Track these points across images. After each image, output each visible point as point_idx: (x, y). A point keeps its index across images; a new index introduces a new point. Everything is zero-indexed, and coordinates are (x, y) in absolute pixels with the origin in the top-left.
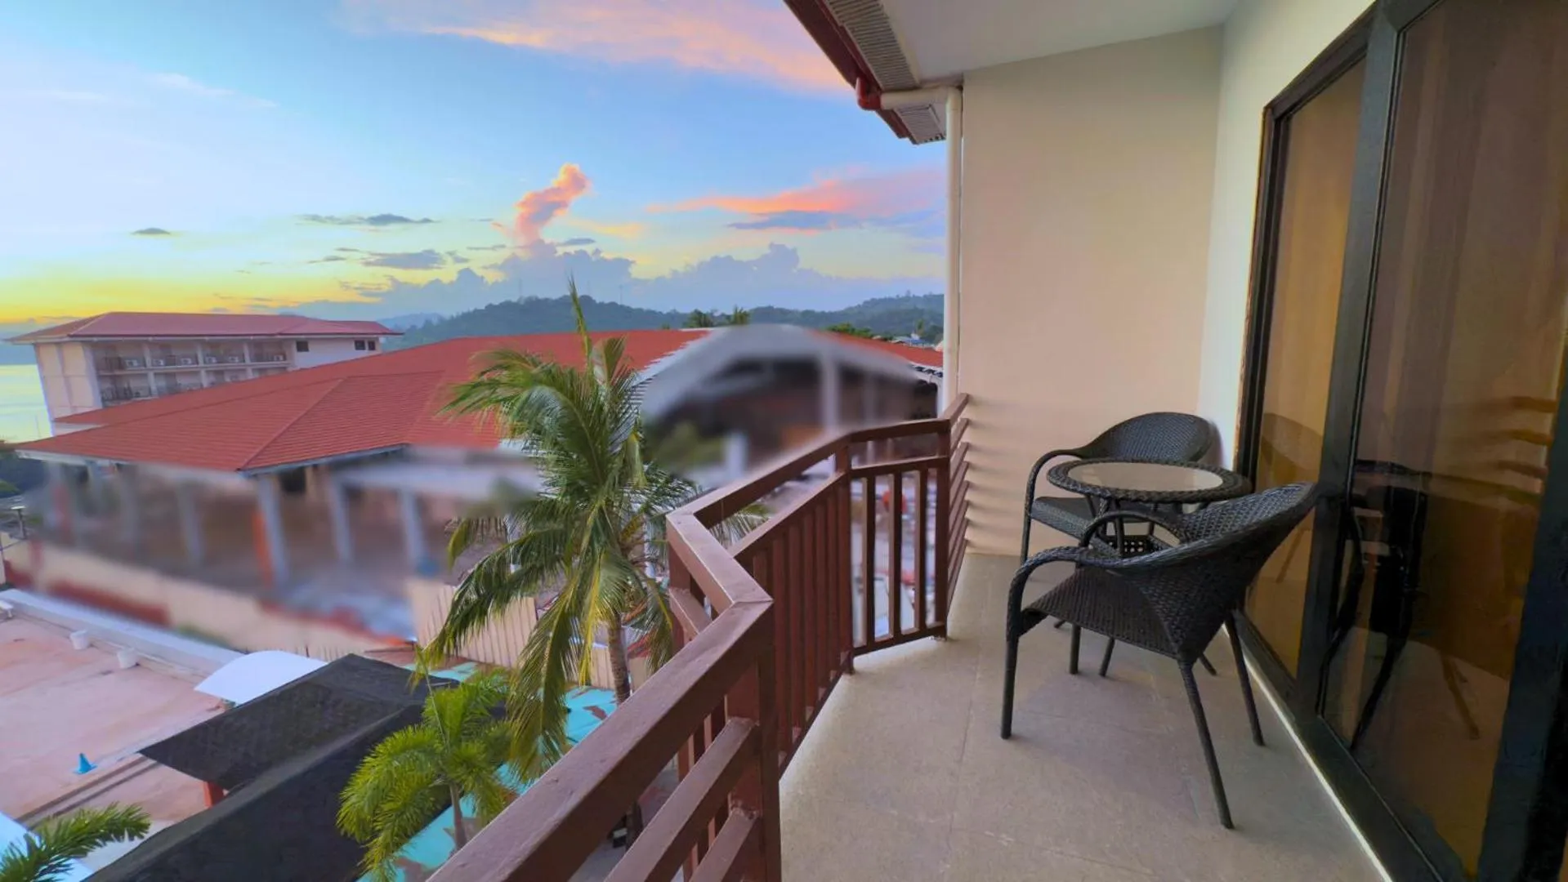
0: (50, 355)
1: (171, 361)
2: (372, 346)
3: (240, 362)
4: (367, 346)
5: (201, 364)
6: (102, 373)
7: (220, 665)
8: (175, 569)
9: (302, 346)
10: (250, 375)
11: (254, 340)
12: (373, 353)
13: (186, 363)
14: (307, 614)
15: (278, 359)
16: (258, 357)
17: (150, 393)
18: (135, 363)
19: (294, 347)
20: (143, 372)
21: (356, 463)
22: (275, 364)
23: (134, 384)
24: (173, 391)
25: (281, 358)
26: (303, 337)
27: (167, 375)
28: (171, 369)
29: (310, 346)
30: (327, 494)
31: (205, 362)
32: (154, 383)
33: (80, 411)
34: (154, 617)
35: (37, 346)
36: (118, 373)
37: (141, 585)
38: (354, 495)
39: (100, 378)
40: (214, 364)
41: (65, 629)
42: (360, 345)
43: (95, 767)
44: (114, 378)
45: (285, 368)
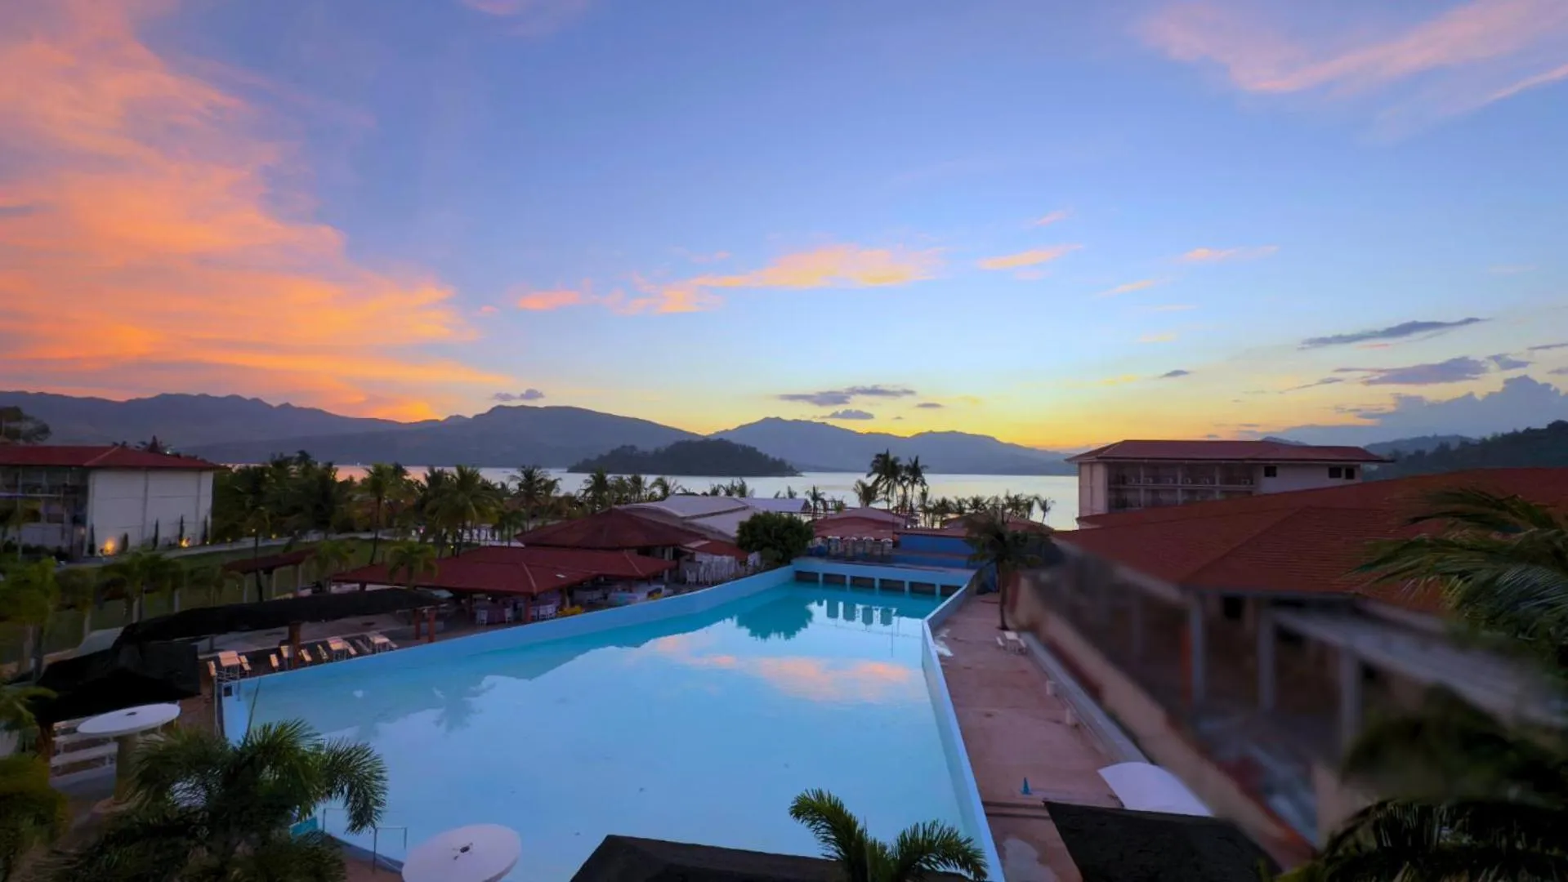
0: (1086, 469)
1: (1157, 480)
2: (1350, 474)
3: (1211, 483)
4: (1343, 473)
5: (1179, 484)
6: (1113, 486)
7: (1127, 760)
8: (1117, 658)
9: (1270, 472)
10: (1218, 496)
11: (1226, 464)
12: (1350, 482)
13: (1168, 482)
14: (1206, 749)
15: (1245, 483)
16: (1229, 480)
17: (1140, 505)
18: (1134, 480)
19: (1263, 473)
20: (1136, 487)
21: (1297, 605)
22: (1243, 487)
23: (1130, 496)
24: (1156, 504)
25: (1248, 481)
26: (1272, 462)
27: (1154, 492)
28: (1156, 486)
29: (1279, 471)
30: (1260, 628)
31: (1183, 483)
32: (1143, 497)
33: (1096, 513)
34: (1094, 691)
35: (1081, 464)
36: (1121, 487)
37: (1092, 661)
38: (1288, 639)
39: (1110, 489)
40: (1190, 486)
41: (1046, 675)
42: (1334, 472)
43: (1030, 794)
44: (1118, 491)
45: (1250, 493)
